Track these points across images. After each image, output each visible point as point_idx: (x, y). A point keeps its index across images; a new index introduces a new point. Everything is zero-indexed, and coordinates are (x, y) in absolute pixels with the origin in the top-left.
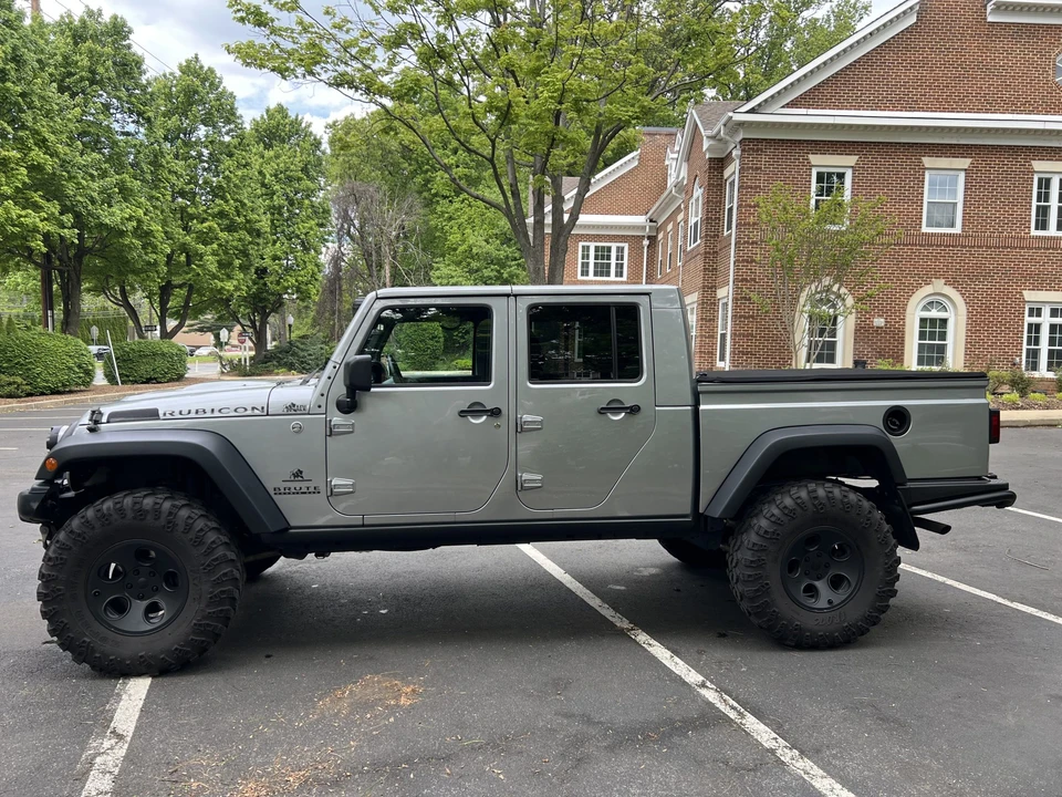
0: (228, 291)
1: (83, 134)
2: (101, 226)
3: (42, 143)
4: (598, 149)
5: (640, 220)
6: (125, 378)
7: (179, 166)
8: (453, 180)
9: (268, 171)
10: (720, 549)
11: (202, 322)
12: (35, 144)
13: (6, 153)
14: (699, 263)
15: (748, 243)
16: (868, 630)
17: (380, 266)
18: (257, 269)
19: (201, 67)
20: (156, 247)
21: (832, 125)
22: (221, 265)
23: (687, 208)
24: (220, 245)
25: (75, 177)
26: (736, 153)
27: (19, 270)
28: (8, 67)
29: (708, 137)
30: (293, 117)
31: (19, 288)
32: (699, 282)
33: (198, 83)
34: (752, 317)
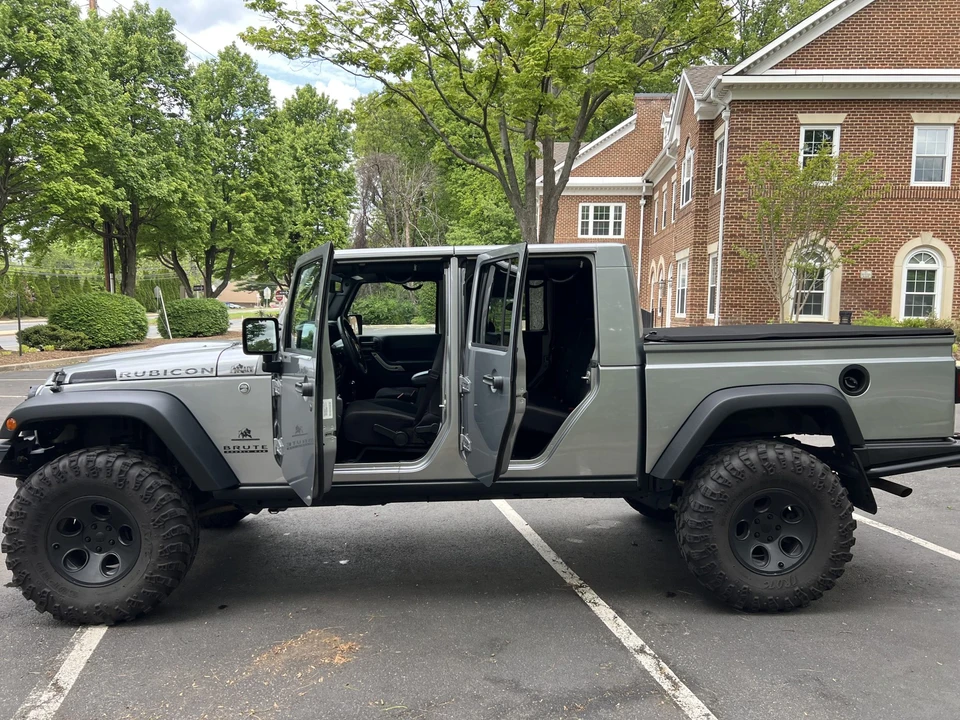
0: (264, 254)
1: (135, 116)
2: (152, 197)
3: (97, 125)
4: (588, 113)
5: (637, 180)
6: (176, 333)
7: (219, 143)
8: (450, 147)
9: (299, 145)
10: (671, 509)
11: (249, 282)
12: (91, 126)
13: (65, 135)
14: (691, 219)
15: (736, 200)
16: (821, 595)
17: (401, 230)
18: (291, 234)
19: (239, 53)
20: (200, 215)
21: (821, 84)
22: (258, 231)
23: (679, 168)
24: (256, 213)
25: (126, 155)
26: (726, 115)
27: (84, 238)
28: (64, 58)
29: (699, 100)
30: (320, 96)
31: (86, 254)
32: (690, 238)
33: (236, 67)
34: (741, 271)
